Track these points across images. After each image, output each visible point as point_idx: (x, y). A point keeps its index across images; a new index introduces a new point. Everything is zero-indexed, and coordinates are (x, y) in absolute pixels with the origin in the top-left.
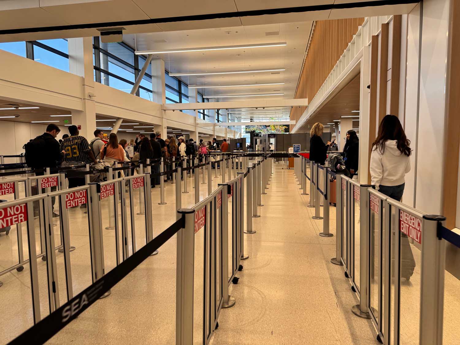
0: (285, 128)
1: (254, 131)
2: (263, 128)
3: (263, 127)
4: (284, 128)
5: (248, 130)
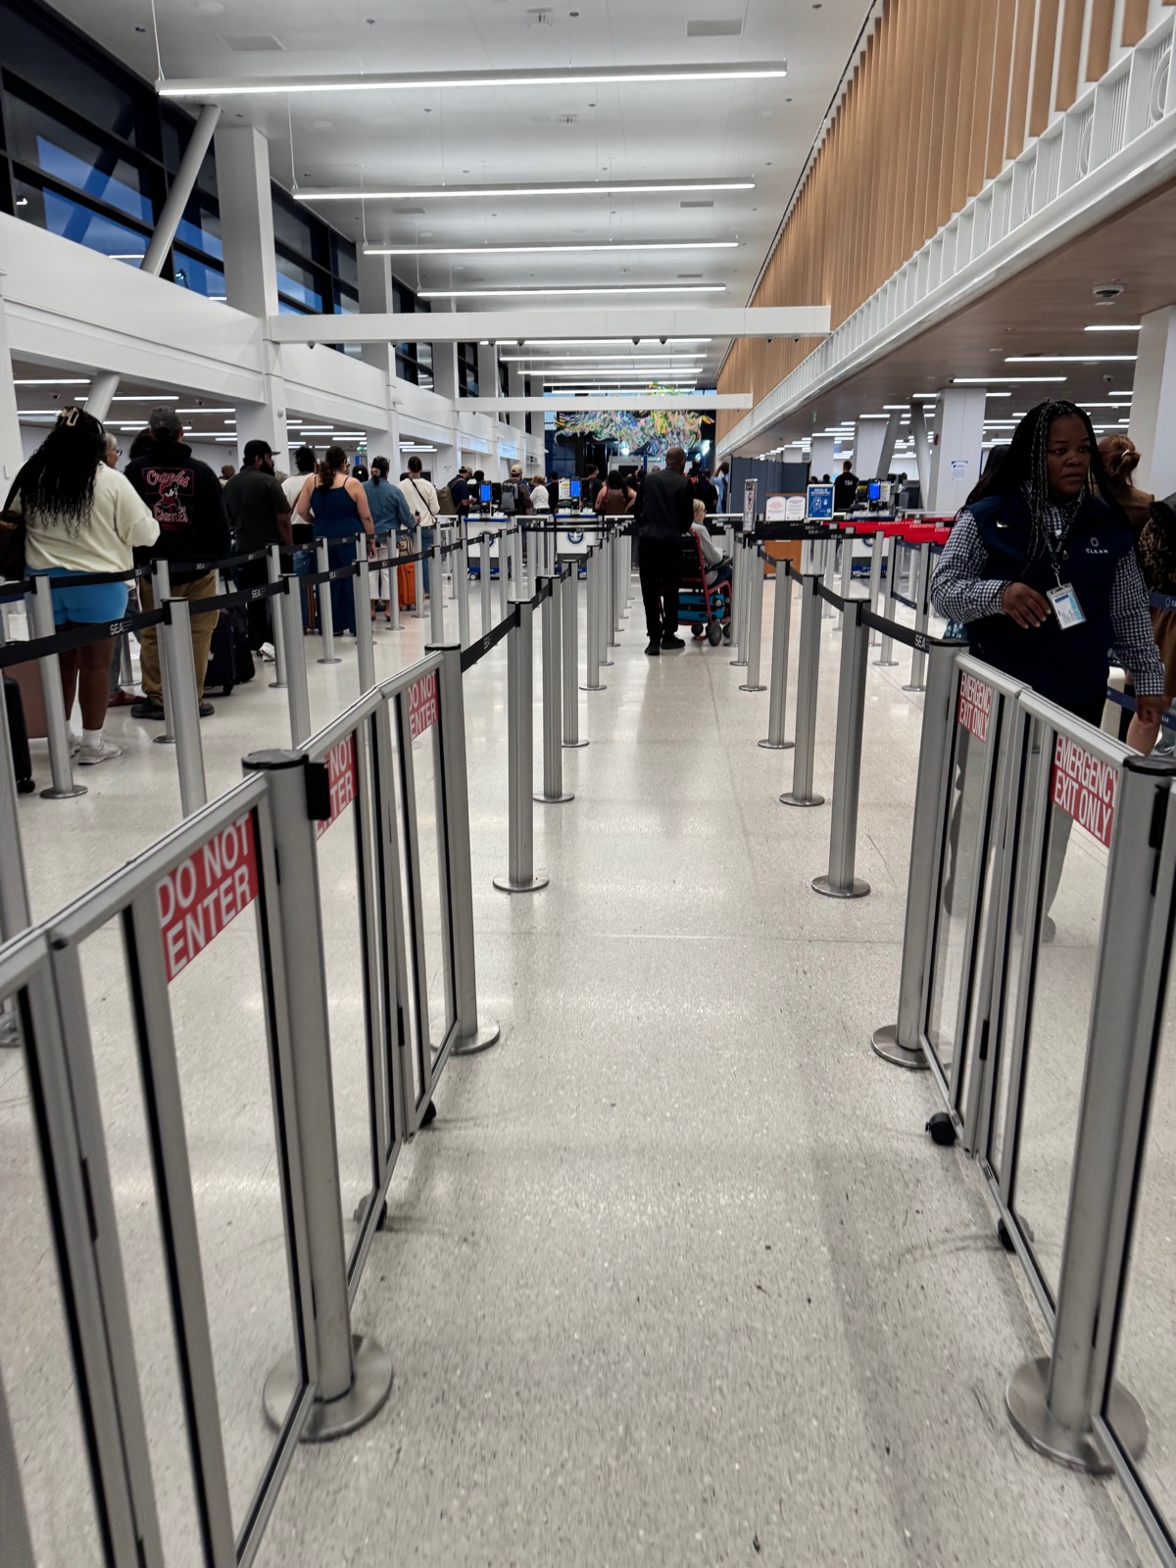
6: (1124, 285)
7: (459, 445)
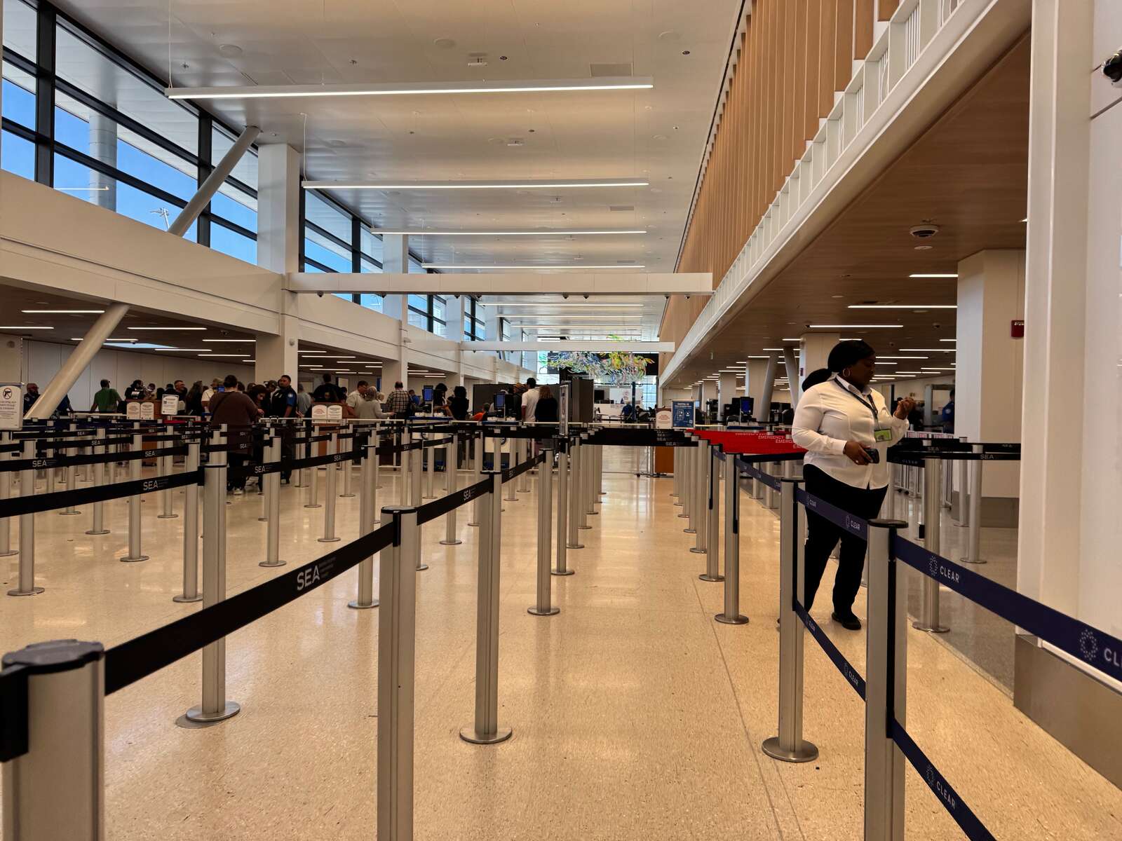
0: (648, 364)
1: (567, 368)
2: (592, 362)
3: (591, 359)
4: (644, 362)
5: (553, 365)
6: (939, 226)
7: (462, 373)
